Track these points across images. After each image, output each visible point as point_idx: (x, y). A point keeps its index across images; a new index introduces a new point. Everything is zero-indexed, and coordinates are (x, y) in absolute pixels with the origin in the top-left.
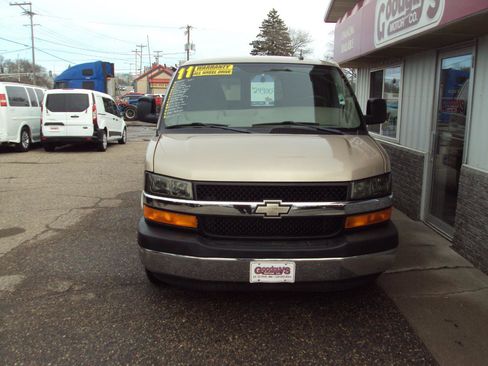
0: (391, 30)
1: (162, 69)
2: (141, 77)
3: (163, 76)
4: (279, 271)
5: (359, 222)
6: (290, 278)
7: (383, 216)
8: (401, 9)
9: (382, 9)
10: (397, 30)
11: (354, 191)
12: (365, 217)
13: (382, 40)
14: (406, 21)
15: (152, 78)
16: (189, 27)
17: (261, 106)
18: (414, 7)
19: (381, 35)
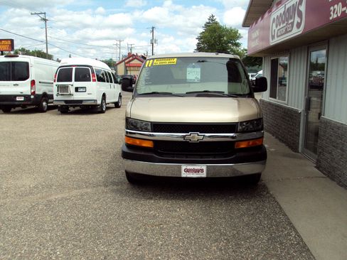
0: (279, 34)
1: (135, 57)
2: (120, 63)
3: (136, 62)
4: (197, 171)
5: (243, 145)
6: (204, 175)
7: (257, 142)
8: (284, 22)
9: (273, 22)
10: (282, 35)
11: (240, 128)
12: (246, 143)
13: (274, 41)
14: (286, 29)
15: (128, 63)
16: (153, 28)
17: (192, 82)
18: (290, 22)
19: (273, 37)
